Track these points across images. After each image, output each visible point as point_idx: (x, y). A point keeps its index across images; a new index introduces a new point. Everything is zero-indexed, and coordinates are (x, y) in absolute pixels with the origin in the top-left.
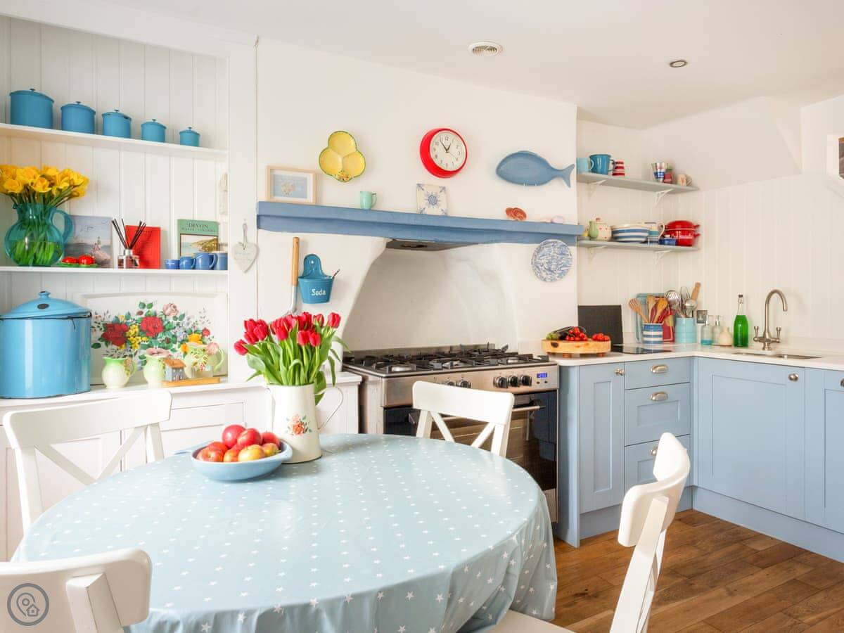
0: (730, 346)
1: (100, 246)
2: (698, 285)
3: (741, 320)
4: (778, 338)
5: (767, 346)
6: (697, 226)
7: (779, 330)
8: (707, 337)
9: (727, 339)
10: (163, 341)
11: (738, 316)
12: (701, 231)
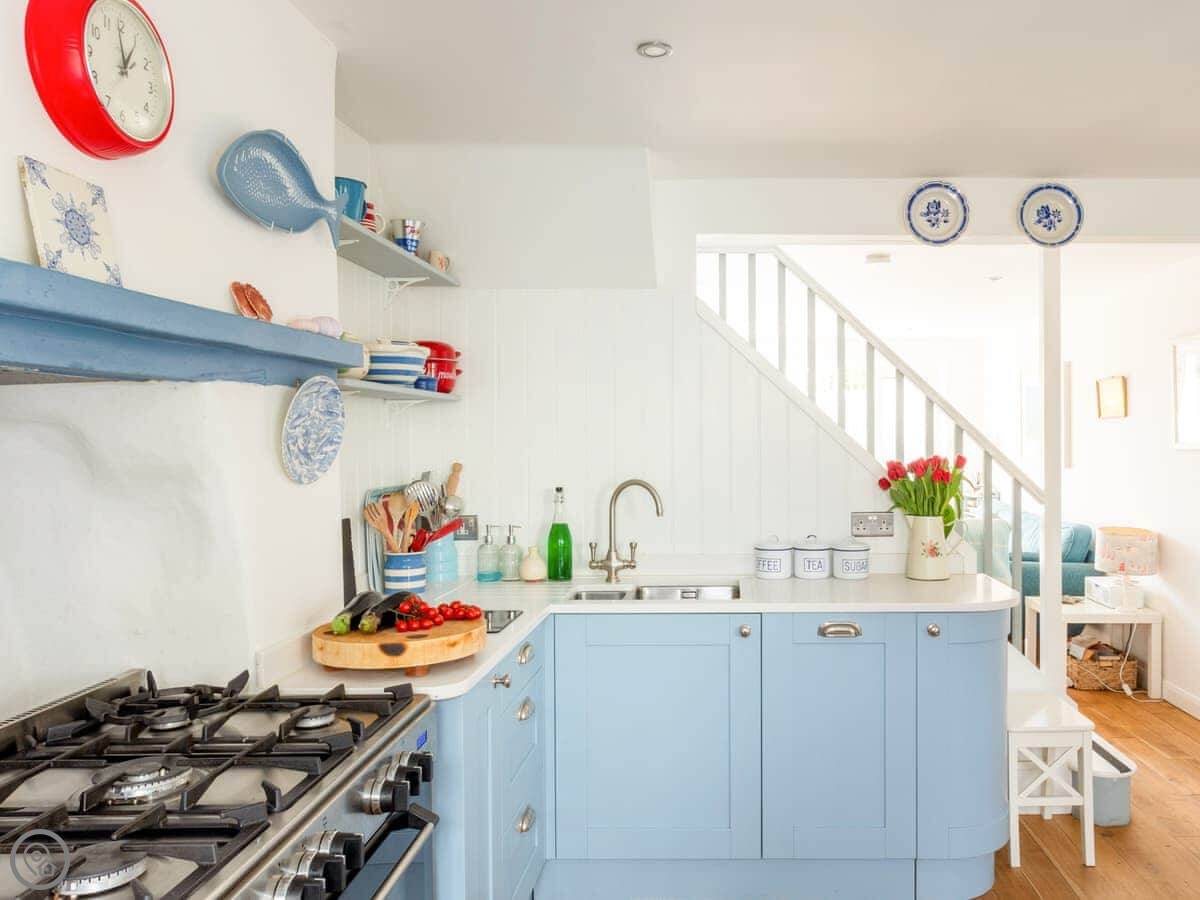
0: (541, 581)
2: (456, 468)
3: (559, 532)
4: (632, 561)
5: (613, 576)
6: (458, 354)
7: (633, 547)
8: (489, 566)
9: (538, 568)
11: (554, 526)
12: (461, 363)
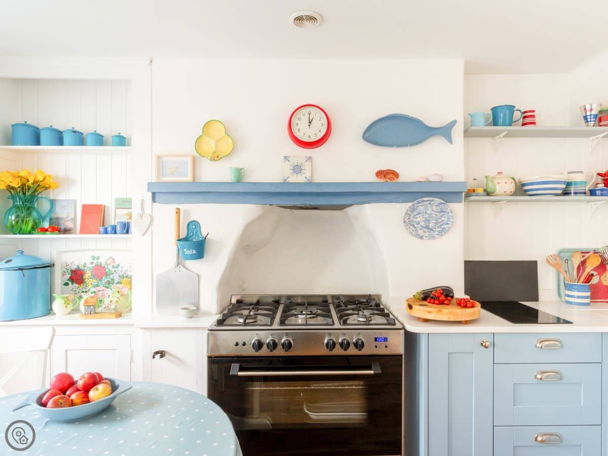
1: (68, 219)
10: (105, 282)
